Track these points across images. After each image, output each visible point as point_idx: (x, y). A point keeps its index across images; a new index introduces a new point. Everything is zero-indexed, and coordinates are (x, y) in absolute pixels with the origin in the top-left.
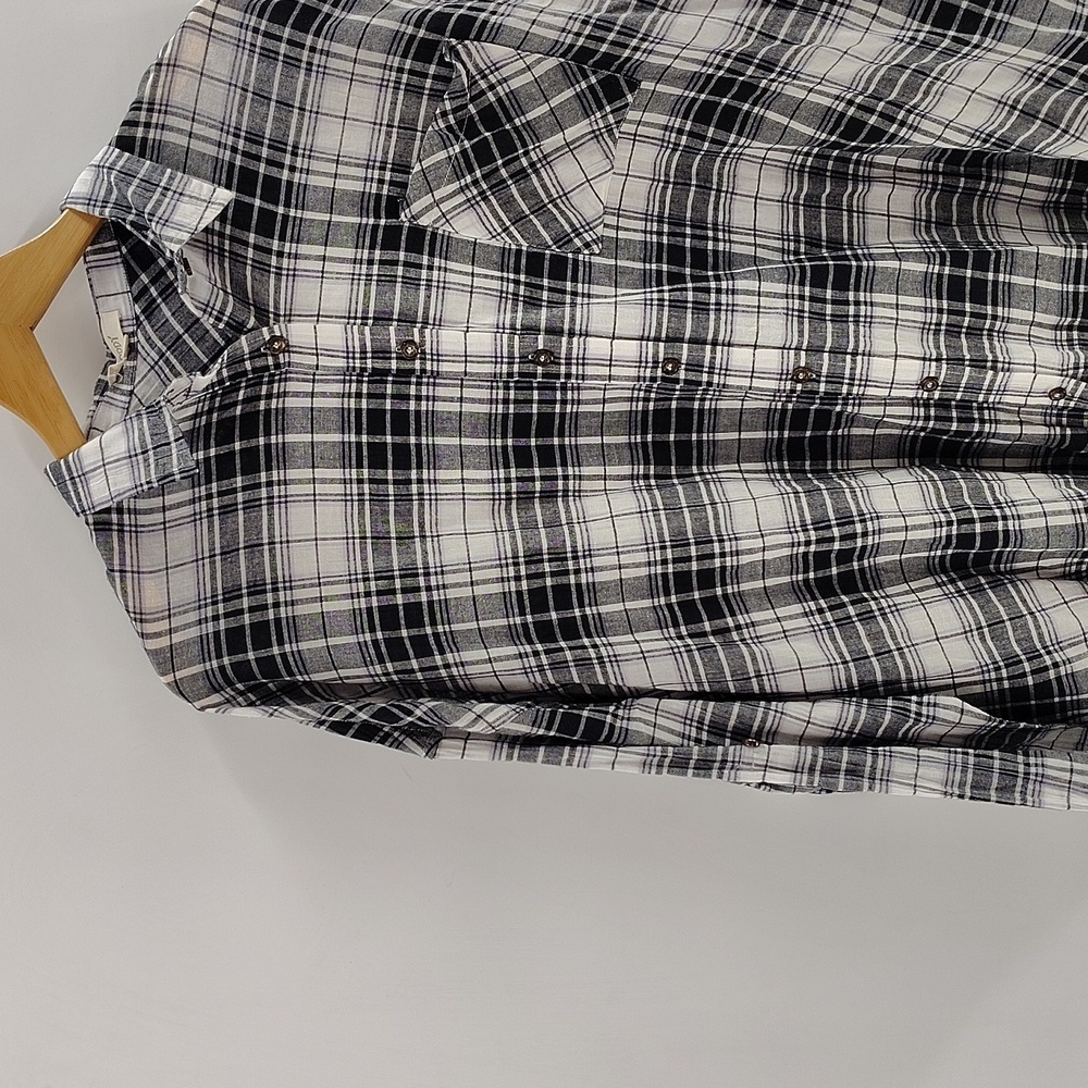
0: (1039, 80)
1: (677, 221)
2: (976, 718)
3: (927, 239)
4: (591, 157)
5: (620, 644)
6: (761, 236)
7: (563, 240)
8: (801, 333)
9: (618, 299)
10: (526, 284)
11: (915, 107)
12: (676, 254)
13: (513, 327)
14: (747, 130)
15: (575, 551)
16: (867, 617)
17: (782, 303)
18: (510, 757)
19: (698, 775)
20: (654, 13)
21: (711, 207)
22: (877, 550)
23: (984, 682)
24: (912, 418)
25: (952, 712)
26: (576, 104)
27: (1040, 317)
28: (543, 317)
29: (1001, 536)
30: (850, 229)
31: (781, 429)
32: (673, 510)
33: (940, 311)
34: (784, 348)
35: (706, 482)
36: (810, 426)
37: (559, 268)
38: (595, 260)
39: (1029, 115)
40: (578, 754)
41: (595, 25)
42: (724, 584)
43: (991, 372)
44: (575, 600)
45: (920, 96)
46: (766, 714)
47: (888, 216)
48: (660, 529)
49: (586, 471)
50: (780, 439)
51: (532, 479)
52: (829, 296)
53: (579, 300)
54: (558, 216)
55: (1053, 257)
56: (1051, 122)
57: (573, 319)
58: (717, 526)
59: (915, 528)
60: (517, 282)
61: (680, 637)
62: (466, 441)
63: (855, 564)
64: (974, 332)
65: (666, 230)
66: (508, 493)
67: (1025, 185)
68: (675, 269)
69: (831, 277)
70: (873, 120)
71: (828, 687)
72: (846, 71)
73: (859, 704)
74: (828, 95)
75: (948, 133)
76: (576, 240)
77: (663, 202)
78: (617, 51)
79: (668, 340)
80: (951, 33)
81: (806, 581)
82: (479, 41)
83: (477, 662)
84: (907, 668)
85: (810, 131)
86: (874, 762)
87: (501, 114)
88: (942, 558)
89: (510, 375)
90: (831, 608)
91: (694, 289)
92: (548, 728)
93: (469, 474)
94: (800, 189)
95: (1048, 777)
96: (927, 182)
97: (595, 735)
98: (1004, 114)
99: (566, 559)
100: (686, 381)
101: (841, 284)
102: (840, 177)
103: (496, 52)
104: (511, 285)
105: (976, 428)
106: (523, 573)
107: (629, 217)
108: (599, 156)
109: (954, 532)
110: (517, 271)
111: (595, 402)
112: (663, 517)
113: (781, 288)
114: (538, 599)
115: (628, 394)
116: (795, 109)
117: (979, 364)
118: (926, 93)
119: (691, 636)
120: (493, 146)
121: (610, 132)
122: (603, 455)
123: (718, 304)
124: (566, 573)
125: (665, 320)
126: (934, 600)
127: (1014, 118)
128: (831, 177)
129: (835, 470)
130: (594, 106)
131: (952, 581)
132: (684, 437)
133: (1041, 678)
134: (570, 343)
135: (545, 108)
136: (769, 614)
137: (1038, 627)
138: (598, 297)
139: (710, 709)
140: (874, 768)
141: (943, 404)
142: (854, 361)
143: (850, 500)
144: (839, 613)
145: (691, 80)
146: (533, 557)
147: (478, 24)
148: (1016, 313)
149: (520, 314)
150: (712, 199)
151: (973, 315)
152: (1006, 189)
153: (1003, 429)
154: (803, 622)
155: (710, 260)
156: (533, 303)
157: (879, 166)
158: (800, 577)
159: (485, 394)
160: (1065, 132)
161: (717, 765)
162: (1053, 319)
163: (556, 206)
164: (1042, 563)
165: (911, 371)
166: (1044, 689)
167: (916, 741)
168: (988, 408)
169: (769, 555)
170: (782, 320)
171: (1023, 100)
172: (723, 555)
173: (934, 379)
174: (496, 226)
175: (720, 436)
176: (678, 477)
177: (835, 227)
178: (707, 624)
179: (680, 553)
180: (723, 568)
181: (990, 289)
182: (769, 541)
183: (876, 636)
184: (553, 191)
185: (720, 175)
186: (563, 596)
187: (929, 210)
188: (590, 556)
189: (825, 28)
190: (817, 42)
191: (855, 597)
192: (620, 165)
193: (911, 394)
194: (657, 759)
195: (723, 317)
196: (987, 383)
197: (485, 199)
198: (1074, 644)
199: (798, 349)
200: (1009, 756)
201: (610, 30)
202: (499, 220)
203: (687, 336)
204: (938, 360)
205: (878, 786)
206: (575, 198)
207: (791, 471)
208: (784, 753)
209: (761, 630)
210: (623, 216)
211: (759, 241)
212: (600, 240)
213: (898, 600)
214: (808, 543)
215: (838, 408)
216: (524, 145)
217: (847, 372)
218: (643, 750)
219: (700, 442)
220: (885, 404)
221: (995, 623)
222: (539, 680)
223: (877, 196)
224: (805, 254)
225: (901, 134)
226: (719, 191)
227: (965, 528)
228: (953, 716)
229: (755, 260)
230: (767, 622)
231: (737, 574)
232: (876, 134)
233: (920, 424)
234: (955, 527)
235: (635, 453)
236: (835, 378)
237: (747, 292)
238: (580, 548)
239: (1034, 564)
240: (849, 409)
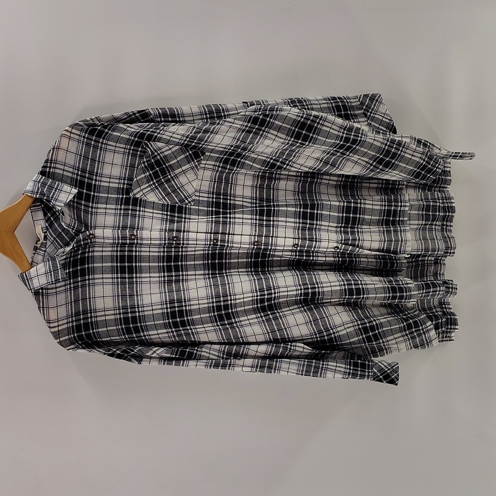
0: (328, 154)
1: (218, 194)
2: (308, 350)
3: (297, 198)
4: (191, 175)
5: (199, 328)
6: (245, 198)
7: (182, 201)
8: (256, 231)
9: (199, 220)
10: (170, 215)
11: (291, 160)
12: (217, 205)
13: (166, 230)
14: (240, 166)
15: (185, 299)
16: (276, 319)
17: (250, 221)
18: (164, 364)
19: (222, 369)
20: (209, 134)
21: (229, 189)
22: (279, 297)
23: (312, 338)
24: (291, 256)
25: (300, 348)
26: (185, 160)
27: (331, 224)
28: (175, 227)
29: (317, 293)
30: (273, 195)
31: (251, 258)
32: (216, 286)
33: (299, 223)
34: (250, 235)
35: (227, 276)
36: (260, 257)
37: (181, 210)
38: (192, 207)
39: (326, 163)
40: (185, 363)
41: (190, 138)
42: (232, 309)
43: (315, 242)
44: (185, 315)
45: (292, 157)
46: (244, 349)
47: (286, 190)
48: (212, 292)
49: (189, 273)
50: (251, 261)
51: (172, 276)
52: (265, 219)
53: (187, 220)
54: (180, 193)
55: (335, 205)
56: (333, 165)
57: (184, 227)
58: (230, 291)
59: (290, 291)
60: (167, 215)
61: (218, 326)
62: (151, 264)
63: (273, 301)
64: (310, 229)
65: (215, 197)
66: (164, 281)
67: (329, 180)
68: (217, 210)
69: (265, 213)
70: (278, 164)
71: (264, 340)
72: (269, 150)
73: (273, 346)
74: (264, 157)
75: (302, 168)
76: (186, 201)
77: (214, 188)
78: (198, 145)
79: (214, 233)
80: (300, 141)
81: (257, 307)
82: (154, 142)
83: (154, 335)
84: (287, 334)
85: (259, 167)
86: (276, 364)
87: (162, 162)
88: (300, 299)
89: (165, 244)
90: (265, 316)
91: (223, 217)
92: (176, 355)
93: (152, 275)
94: (258, 183)
95: (329, 368)
96: (298, 180)
97: (191, 357)
98: (318, 163)
99: (182, 302)
100: (220, 245)
101: (268, 215)
102: (270, 179)
103: (160, 144)
104: (165, 216)
105: (311, 258)
106: (168, 306)
107: (203, 193)
108: (193, 175)
109: (303, 292)
110: (167, 211)
111: (192, 251)
112: (213, 288)
113: (250, 217)
114: (173, 315)
115: (203, 249)
116: (254, 160)
117: (311, 240)
118: (294, 157)
119: (221, 325)
120: (159, 173)
121: (196, 166)
122: (195, 267)
123: (230, 222)
124: (182, 306)
125: (213, 227)
126: (297, 313)
127: (321, 164)
128: (268, 178)
129: (268, 271)
130: (191, 160)
131: (303, 307)
132: (220, 261)
133: (329, 337)
134: (184, 234)
135: (176, 161)
136: (246, 318)
137: (329, 321)
138: (193, 219)
139: (227, 348)
140: (276, 366)
141: (301, 251)
142: (272, 239)
143: (271, 282)
144: (267, 317)
145: (221, 152)
146: (172, 302)
147: (154, 137)
148: (323, 223)
149: (168, 225)
150: (230, 186)
151: (310, 224)
152: (323, 181)
153: (320, 259)
154: (256, 320)
155: (228, 206)
156: (172, 222)
157: (283, 175)
158: (256, 306)
159: (157, 250)
160: (338, 168)
161: (228, 365)
162: (335, 225)
163: (180, 190)
164: (332, 300)
165: (290, 242)
166: (330, 340)
167: (290, 357)
168: (315, 252)
169: (245, 300)
170: (250, 227)
171: (324, 159)
172: (231, 300)
173: (297, 244)
174: (161, 197)
175: (232, 261)
176: (219, 274)
177: (268, 195)
178: (226, 321)
179: (217, 299)
180: (231, 304)
181: (315, 215)
182: (245, 295)
183: (278, 325)
184: (179, 185)
185: (232, 179)
186: (181, 313)
187: (299, 188)
188: (190, 301)
189: (261, 139)
190: (259, 144)
191: (272, 312)
192: (200, 177)
193: (291, 248)
194: (209, 364)
195: (231, 226)
196: (314, 245)
197: (157, 189)
198: (340, 326)
199: (255, 236)
200: (318, 362)
201: (195, 140)
202: (161, 194)
203: (220, 232)
204: (298, 238)
205: (276, 372)
206: (186, 187)
207: (254, 271)
208: (249, 361)
209: (243, 323)
210: (201, 192)
211: (244, 200)
212: (194, 200)
213: (285, 313)
214: (257, 296)
215: (268, 253)
216: (169, 172)
217: (270, 242)
218: (205, 361)
219: (226, 263)
220: (283, 252)
221: (315, 320)
222: (174, 340)
223: (282, 184)
224: (259, 204)
225: (288, 168)
226: (232, 184)
227: (306, 291)
228: (301, 350)
229: (243, 206)
230: (245, 320)
231: (236, 306)
232: (280, 168)
233: (294, 257)
234: (303, 291)
235: (205, 267)
236: (266, 244)
237: (239, 218)
238: (186, 298)
239: (329, 301)
240: (272, 253)
